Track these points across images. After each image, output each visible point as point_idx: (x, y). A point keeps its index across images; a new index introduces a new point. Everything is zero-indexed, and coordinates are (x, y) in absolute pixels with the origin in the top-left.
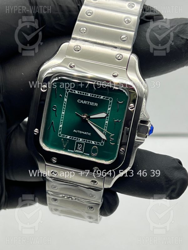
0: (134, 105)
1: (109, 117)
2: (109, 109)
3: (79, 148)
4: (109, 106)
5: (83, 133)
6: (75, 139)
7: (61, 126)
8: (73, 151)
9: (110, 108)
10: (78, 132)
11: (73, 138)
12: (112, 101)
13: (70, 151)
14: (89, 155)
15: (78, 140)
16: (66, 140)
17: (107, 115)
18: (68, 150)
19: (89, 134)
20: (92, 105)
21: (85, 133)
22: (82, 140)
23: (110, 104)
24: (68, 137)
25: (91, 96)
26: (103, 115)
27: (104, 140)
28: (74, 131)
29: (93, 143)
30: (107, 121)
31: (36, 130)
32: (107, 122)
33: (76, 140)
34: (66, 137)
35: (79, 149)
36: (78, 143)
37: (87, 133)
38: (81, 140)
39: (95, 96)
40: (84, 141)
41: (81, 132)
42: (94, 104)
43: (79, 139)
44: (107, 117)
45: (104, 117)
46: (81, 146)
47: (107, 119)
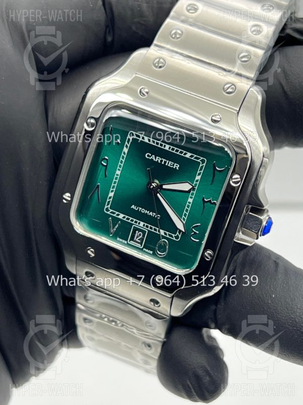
0: (241, 178)
1: (195, 192)
2: (198, 178)
3: (137, 238)
4: (198, 172)
6: (132, 221)
7: (111, 194)
8: (126, 242)
9: (200, 176)
10: (139, 209)
11: (128, 219)
12: (205, 164)
13: (121, 240)
14: (151, 252)
15: (137, 224)
16: (116, 220)
17: (193, 189)
18: (118, 239)
19: (158, 216)
20: (169, 165)
21: (151, 214)
22: (144, 225)
23: (201, 170)
24: (121, 216)
25: (170, 150)
26: (186, 187)
27: (180, 231)
28: (133, 207)
29: (162, 232)
30: (191, 198)
31: (67, 196)
32: (190, 200)
33: (133, 223)
34: (118, 215)
35: (137, 240)
36: (135, 230)
37: (154, 214)
38: (142, 224)
39: (178, 152)
40: (147, 227)
41: (144, 211)
42: (173, 165)
43: (139, 223)
45: (187, 190)
46: (140, 235)
47: (192, 194)
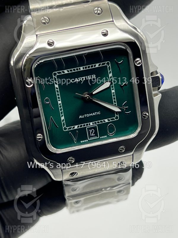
2: (110, 75)
4: (109, 72)
5: (91, 116)
6: (84, 125)
7: (63, 118)
8: (87, 140)
9: (111, 73)
10: (85, 116)
11: (81, 126)
12: (110, 65)
13: (83, 141)
14: (106, 136)
15: (89, 126)
16: (74, 131)
17: (111, 83)
18: (81, 142)
19: (99, 113)
21: (94, 114)
22: (93, 124)
23: (109, 69)
24: (76, 127)
25: (85, 69)
26: (107, 85)
27: (117, 113)
28: (80, 117)
29: (106, 121)
30: (113, 89)
32: (113, 91)
33: (86, 126)
34: (74, 128)
35: (92, 135)
36: (89, 129)
37: (96, 113)
38: (91, 124)
39: (90, 67)
40: (95, 123)
41: (88, 115)
43: (90, 124)
44: (111, 86)
45: (109, 86)
46: (93, 131)
47: (112, 87)
